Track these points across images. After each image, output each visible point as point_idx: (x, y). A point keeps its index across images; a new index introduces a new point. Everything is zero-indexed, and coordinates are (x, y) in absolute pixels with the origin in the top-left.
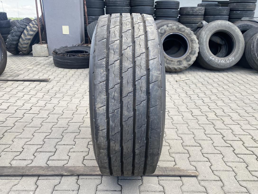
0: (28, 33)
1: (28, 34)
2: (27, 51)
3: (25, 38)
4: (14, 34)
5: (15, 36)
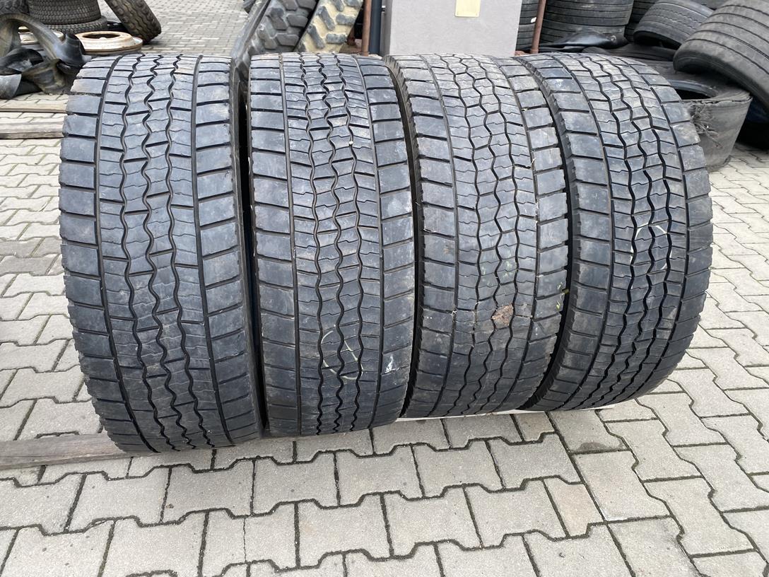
0: (338, 13)
1: (339, 17)
3: (327, 36)
4: (284, 18)
5: (290, 28)
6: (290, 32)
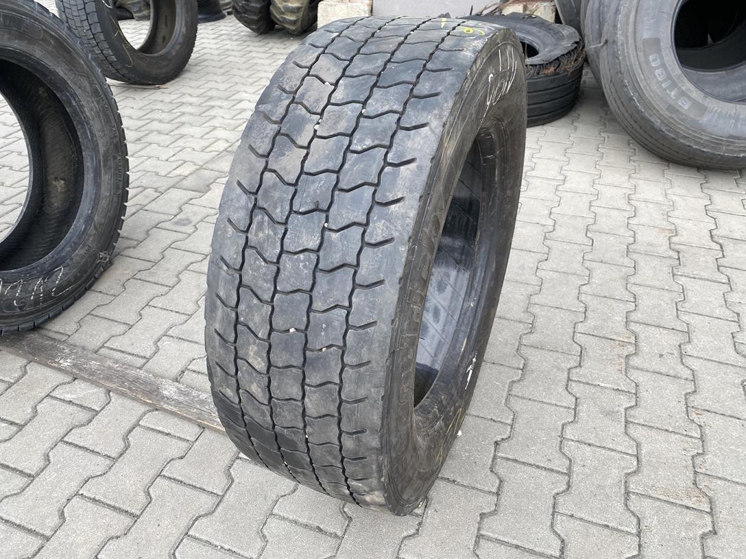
2: (299, 23)
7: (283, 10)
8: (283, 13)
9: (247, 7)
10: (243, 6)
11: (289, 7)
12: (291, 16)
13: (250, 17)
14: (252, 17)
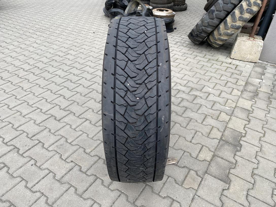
1: (240, 17)
3: (232, 25)
5: (216, 18)
6: (215, 20)
7: (217, 39)
8: (216, 40)
9: (199, 35)
10: (197, 34)
11: (221, 39)
12: (220, 42)
13: (198, 39)
14: (199, 39)
